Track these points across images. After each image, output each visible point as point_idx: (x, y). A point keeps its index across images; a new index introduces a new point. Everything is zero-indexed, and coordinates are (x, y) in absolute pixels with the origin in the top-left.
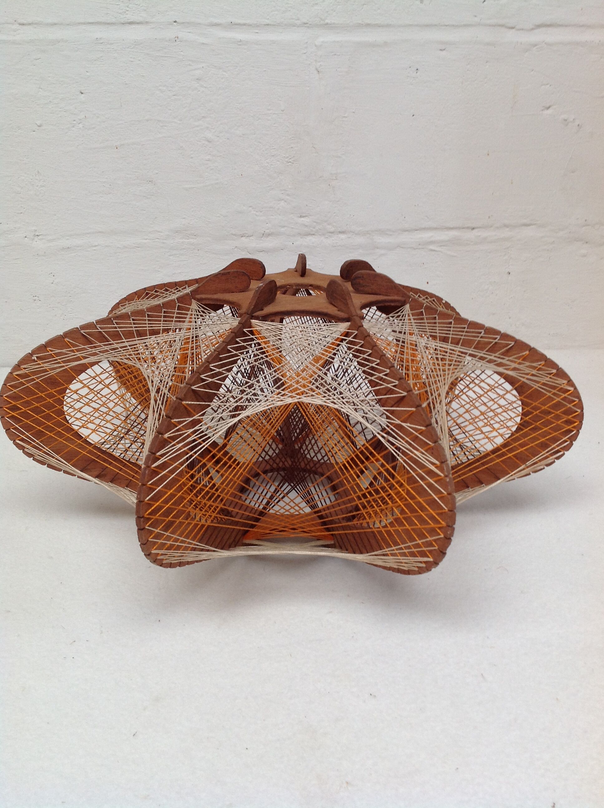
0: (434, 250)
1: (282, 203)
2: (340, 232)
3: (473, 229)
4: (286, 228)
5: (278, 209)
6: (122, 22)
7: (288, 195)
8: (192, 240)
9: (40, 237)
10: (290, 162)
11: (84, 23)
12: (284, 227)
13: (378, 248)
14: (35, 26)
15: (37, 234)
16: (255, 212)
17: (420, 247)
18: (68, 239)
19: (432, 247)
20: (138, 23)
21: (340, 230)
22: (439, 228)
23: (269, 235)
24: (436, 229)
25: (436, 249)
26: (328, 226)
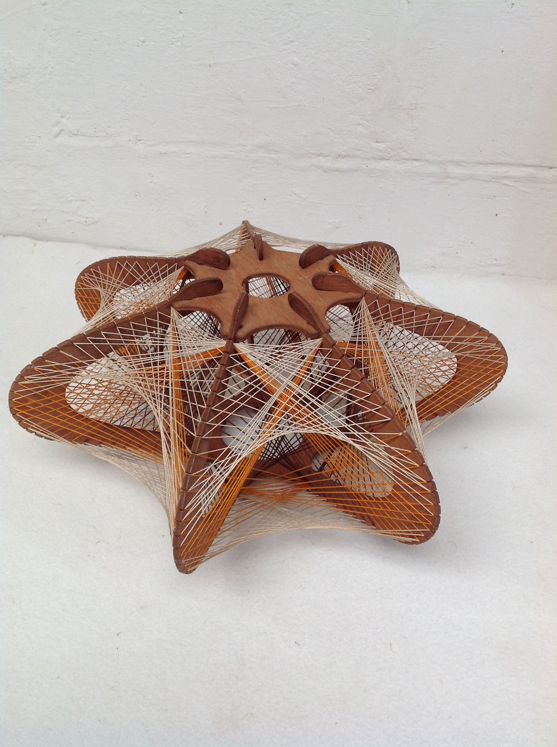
0: (507, 185)
1: (360, 128)
2: (414, 160)
4: (361, 151)
5: (356, 133)
7: (367, 121)
8: (272, 156)
9: (141, 142)
10: (371, 89)
12: (359, 150)
13: (450, 178)
15: (139, 139)
16: (333, 134)
17: (494, 180)
18: (165, 146)
19: (505, 182)
21: (414, 157)
22: (514, 164)
23: (344, 156)
24: (511, 165)
25: (510, 184)
26: (403, 153)
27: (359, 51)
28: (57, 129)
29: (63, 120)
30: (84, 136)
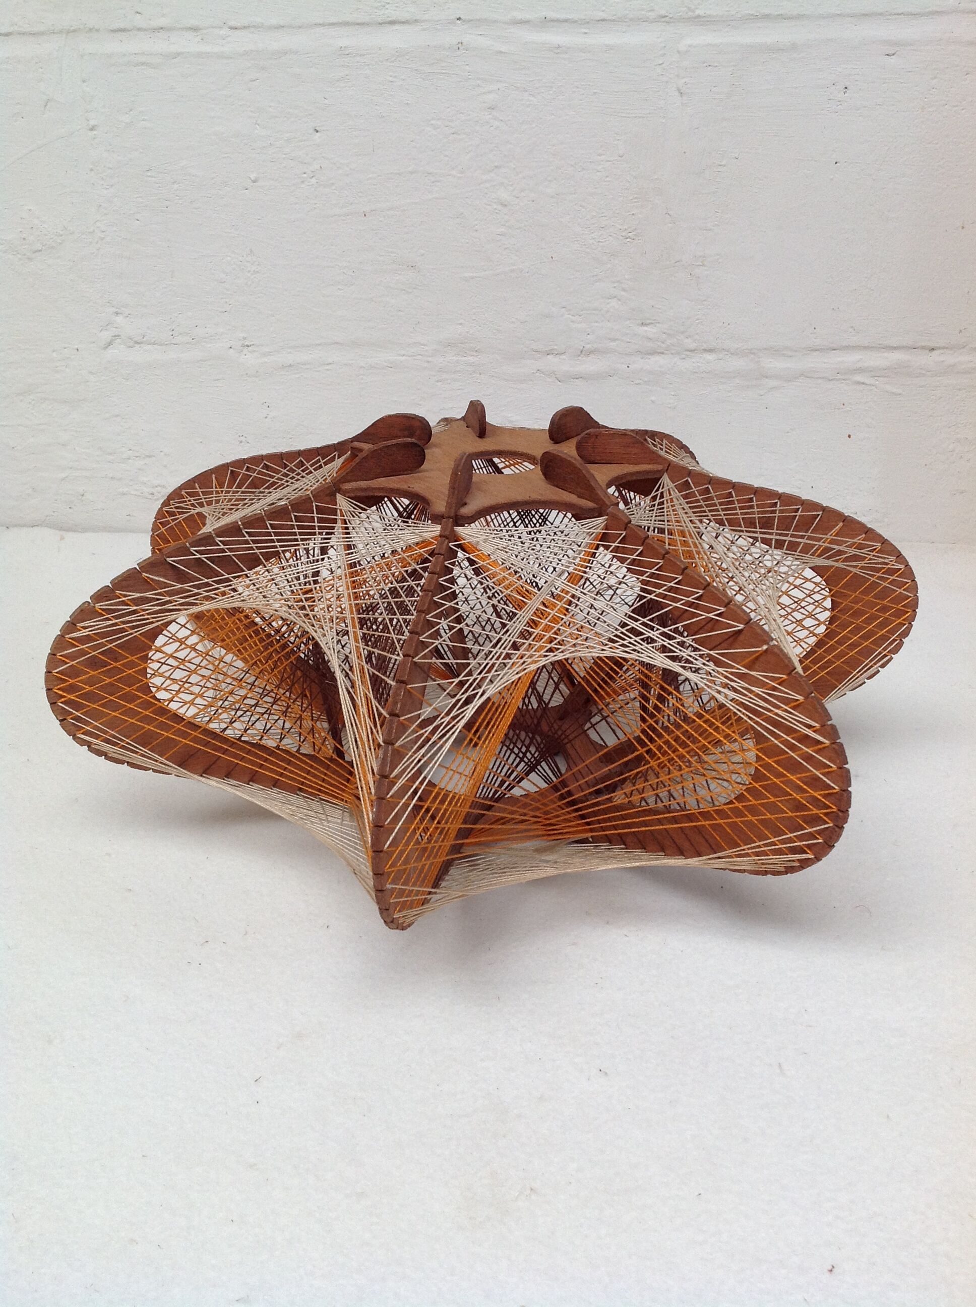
0: (863, 383)
1: (614, 303)
2: (705, 350)
3: (933, 349)
4: (617, 342)
5: (608, 311)
6: (379, 20)
7: (624, 290)
8: (471, 358)
9: (250, 348)
10: (629, 237)
11: (323, 25)
12: (614, 340)
13: (767, 377)
14: (252, 30)
15: (246, 344)
16: (570, 316)
17: (839, 376)
18: (290, 353)
19: (858, 378)
20: (403, 23)
21: (705, 346)
22: (872, 347)
23: (591, 352)
24: (866, 348)
25: (867, 381)
26: (686, 341)
27: (607, 177)
28: (106, 335)
29: (119, 319)
30: (154, 344)
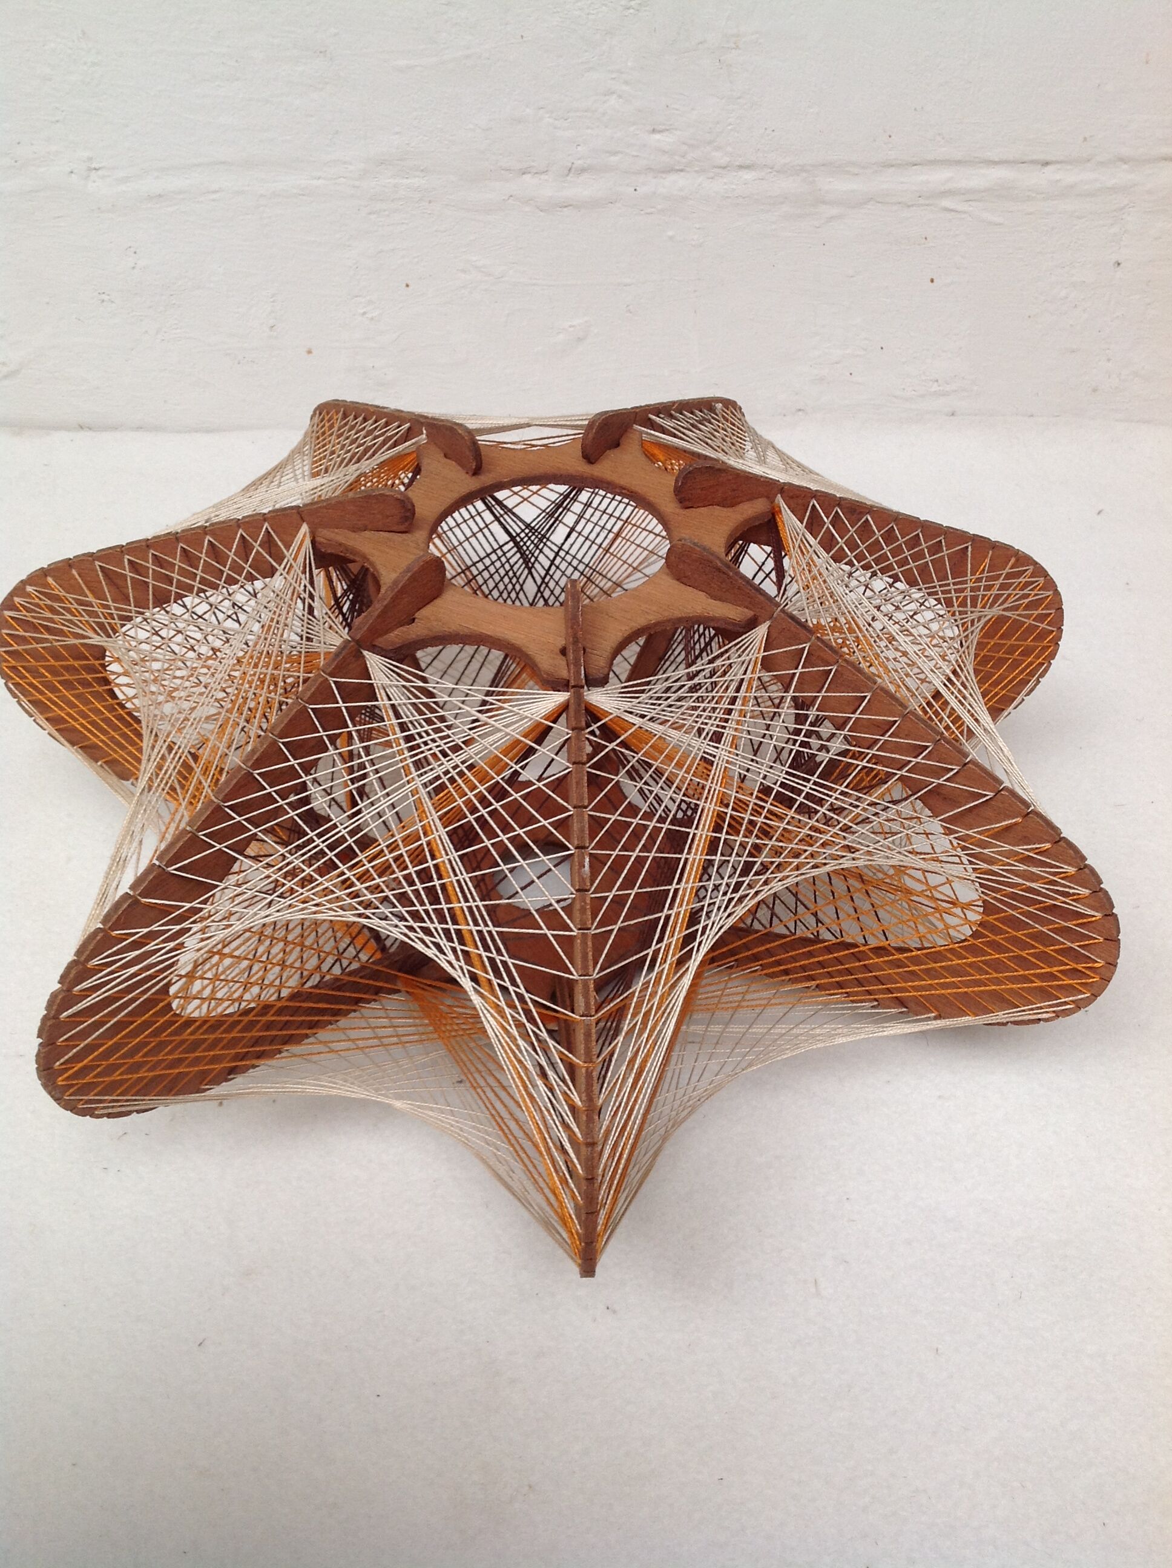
0: (952, 210)
1: (613, 101)
2: (741, 167)
3: (1046, 164)
4: (620, 156)
5: (604, 114)
7: (626, 83)
8: (415, 181)
9: (100, 172)
12: (615, 153)
13: (824, 202)
15: (93, 166)
16: (551, 120)
17: (921, 201)
19: (946, 203)
21: (740, 161)
22: (966, 162)
23: (583, 170)
24: (958, 163)
25: (960, 208)
26: (715, 154)
